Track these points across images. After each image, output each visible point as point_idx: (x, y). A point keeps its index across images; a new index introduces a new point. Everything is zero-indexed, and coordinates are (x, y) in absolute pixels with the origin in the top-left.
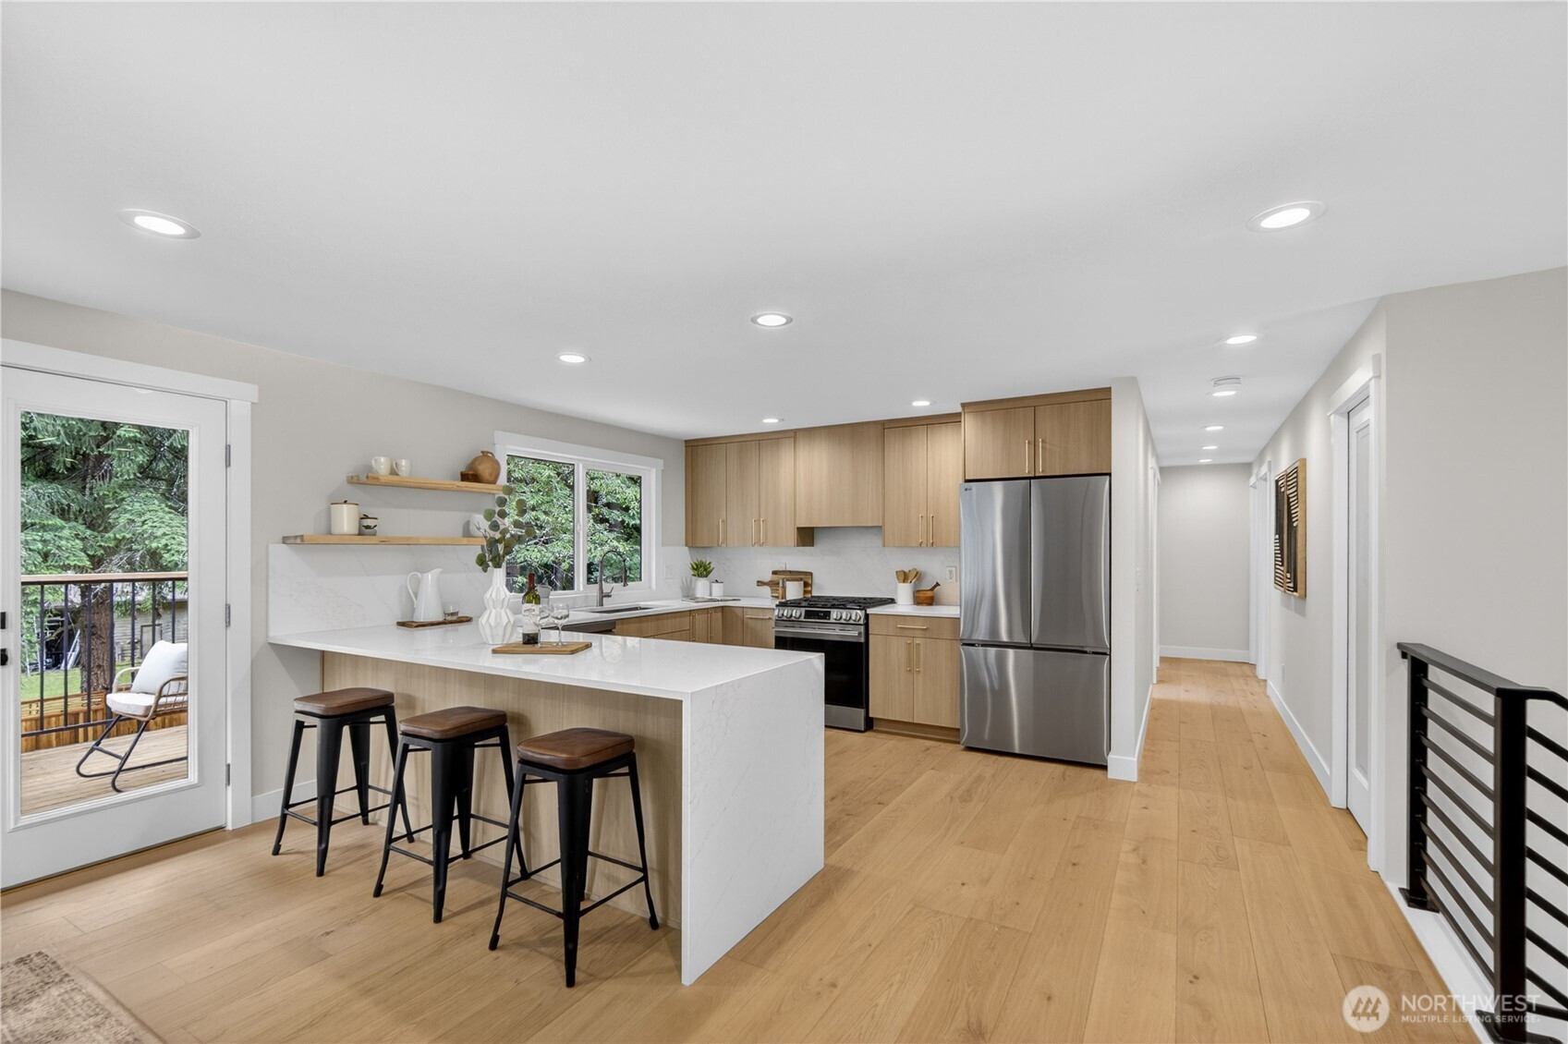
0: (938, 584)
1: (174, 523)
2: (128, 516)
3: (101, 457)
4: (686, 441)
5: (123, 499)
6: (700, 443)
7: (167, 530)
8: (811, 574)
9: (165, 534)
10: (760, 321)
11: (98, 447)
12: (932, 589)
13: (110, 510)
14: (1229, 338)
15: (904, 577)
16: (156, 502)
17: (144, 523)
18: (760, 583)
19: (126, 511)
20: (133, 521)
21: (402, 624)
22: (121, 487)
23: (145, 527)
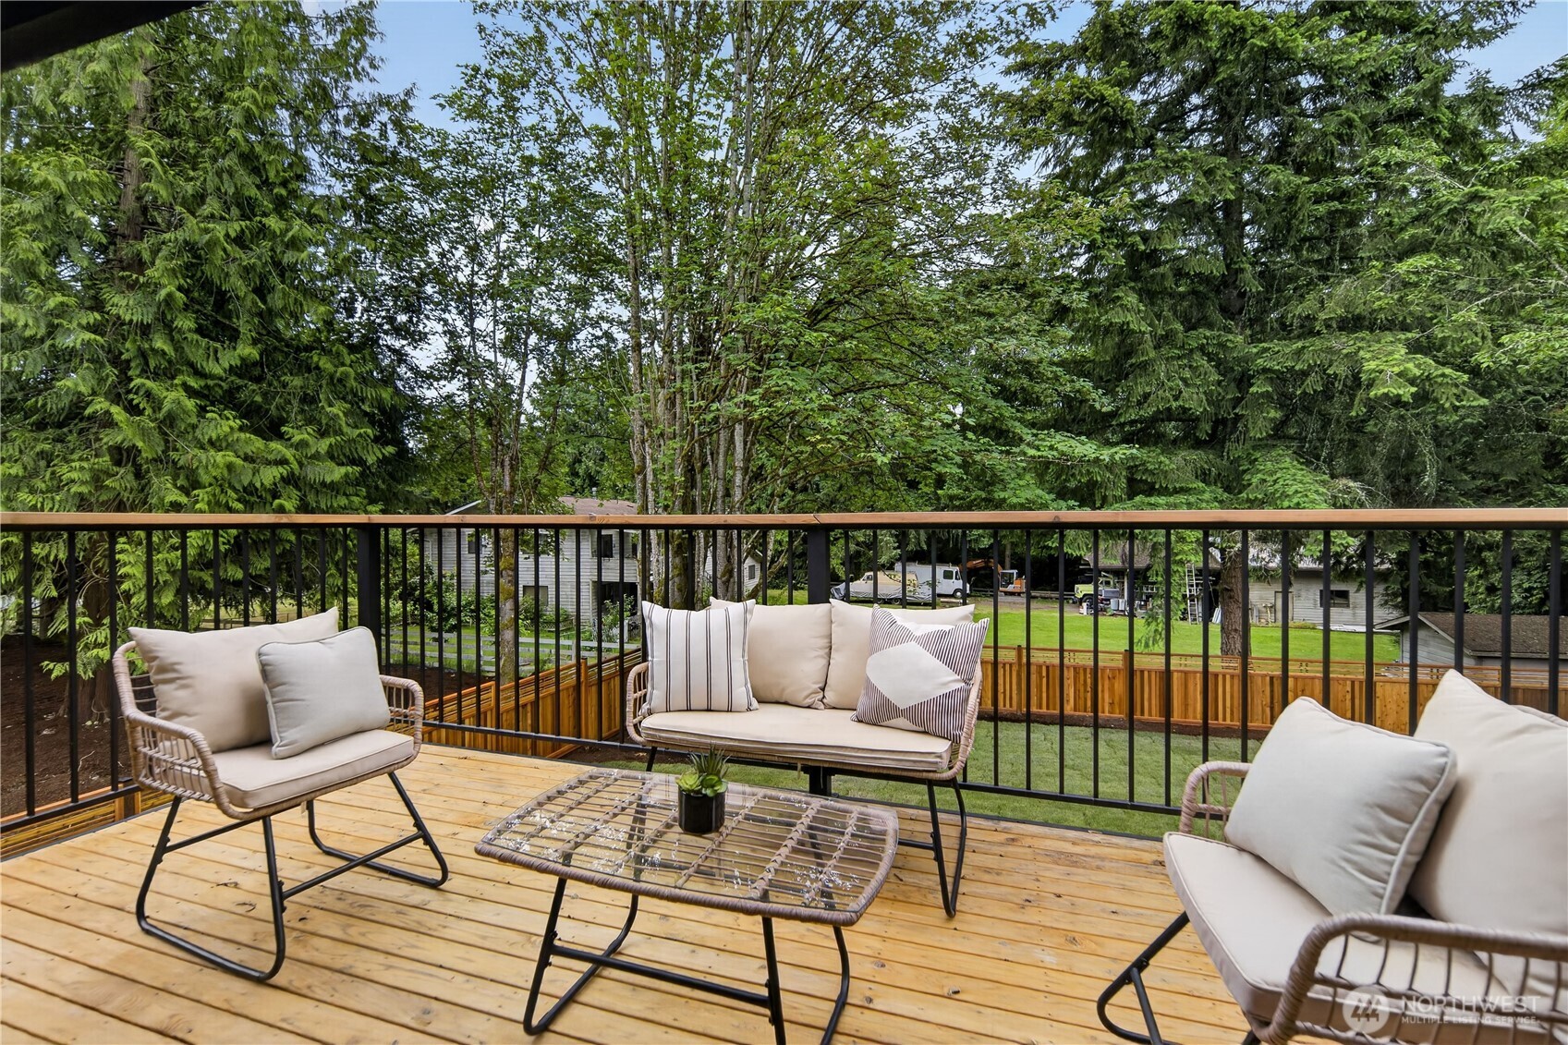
1: (1306, 480)
2: (1260, 476)
3: (1238, 418)
5: (1256, 460)
7: (1298, 487)
9: (1296, 492)
11: (1234, 408)
13: (1244, 471)
16: (1288, 459)
17: (1275, 482)
19: (1259, 471)
20: (1265, 481)
22: (1255, 448)
23: (1277, 486)
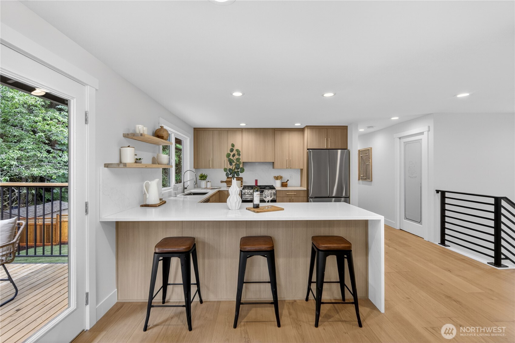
0: (288, 180)
4: (194, 128)
6: (201, 130)
8: (242, 178)
10: (324, 95)
12: (287, 182)
14: (392, 118)
15: (277, 178)
18: (222, 182)
21: (142, 206)
